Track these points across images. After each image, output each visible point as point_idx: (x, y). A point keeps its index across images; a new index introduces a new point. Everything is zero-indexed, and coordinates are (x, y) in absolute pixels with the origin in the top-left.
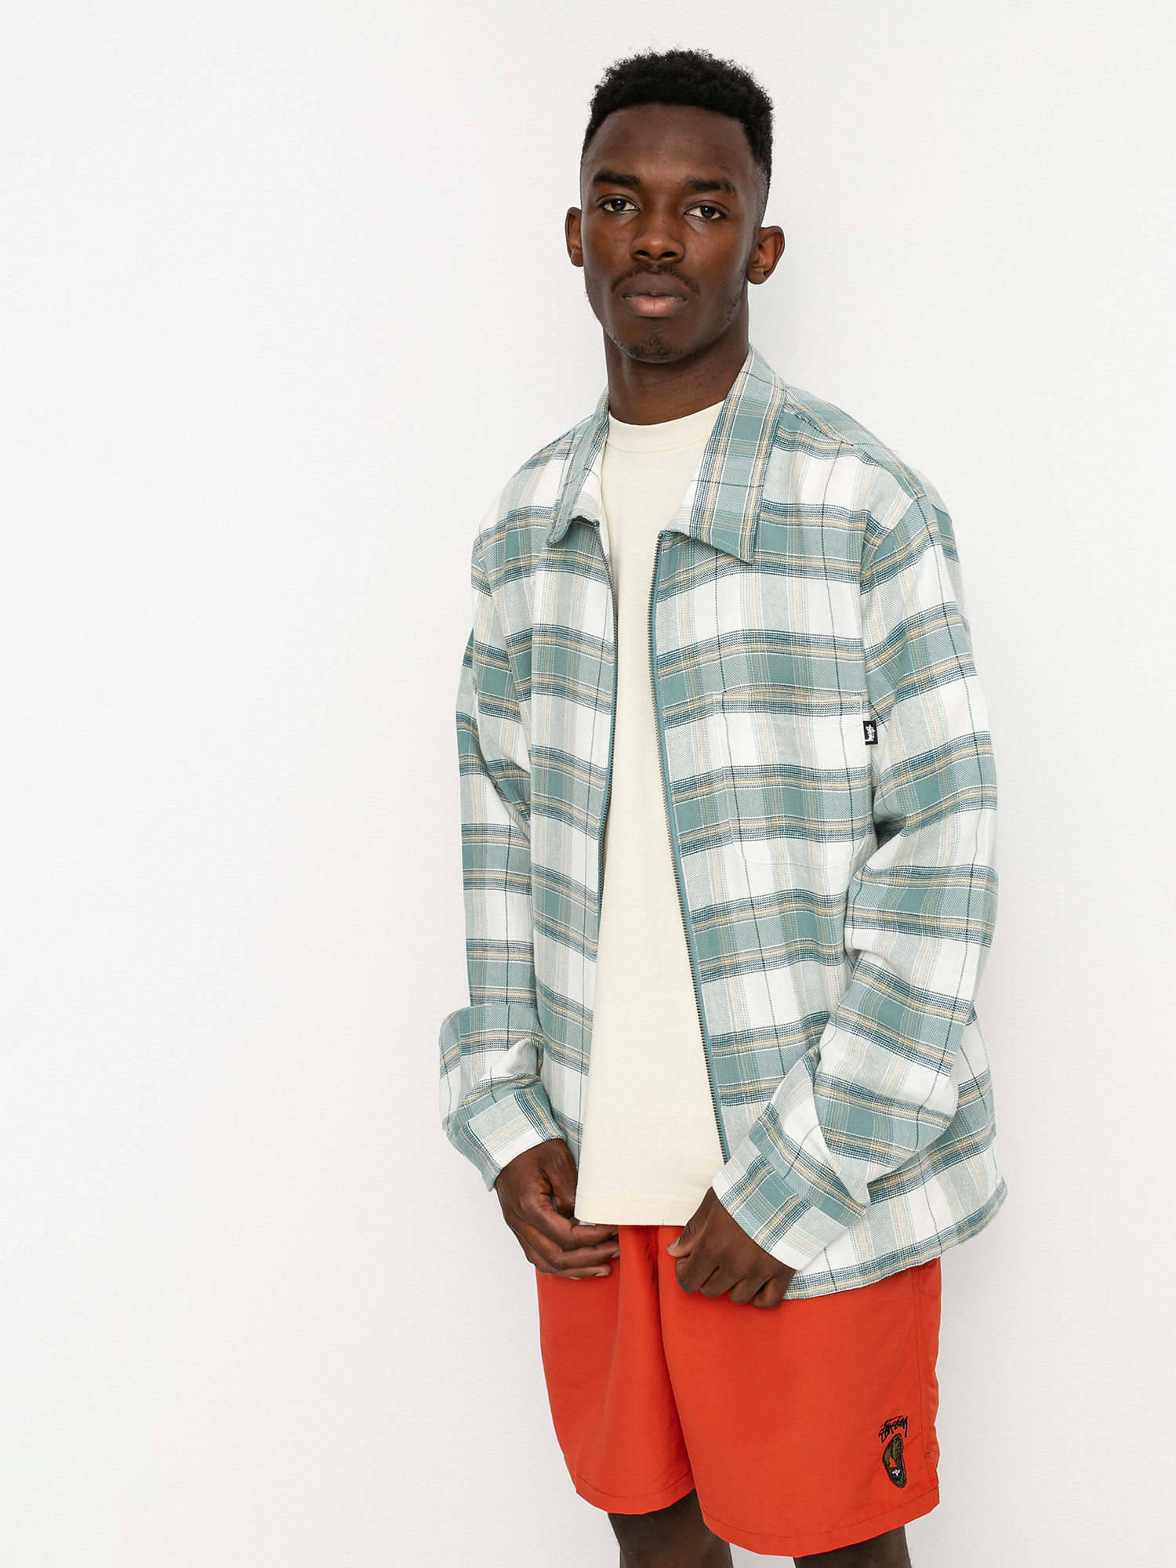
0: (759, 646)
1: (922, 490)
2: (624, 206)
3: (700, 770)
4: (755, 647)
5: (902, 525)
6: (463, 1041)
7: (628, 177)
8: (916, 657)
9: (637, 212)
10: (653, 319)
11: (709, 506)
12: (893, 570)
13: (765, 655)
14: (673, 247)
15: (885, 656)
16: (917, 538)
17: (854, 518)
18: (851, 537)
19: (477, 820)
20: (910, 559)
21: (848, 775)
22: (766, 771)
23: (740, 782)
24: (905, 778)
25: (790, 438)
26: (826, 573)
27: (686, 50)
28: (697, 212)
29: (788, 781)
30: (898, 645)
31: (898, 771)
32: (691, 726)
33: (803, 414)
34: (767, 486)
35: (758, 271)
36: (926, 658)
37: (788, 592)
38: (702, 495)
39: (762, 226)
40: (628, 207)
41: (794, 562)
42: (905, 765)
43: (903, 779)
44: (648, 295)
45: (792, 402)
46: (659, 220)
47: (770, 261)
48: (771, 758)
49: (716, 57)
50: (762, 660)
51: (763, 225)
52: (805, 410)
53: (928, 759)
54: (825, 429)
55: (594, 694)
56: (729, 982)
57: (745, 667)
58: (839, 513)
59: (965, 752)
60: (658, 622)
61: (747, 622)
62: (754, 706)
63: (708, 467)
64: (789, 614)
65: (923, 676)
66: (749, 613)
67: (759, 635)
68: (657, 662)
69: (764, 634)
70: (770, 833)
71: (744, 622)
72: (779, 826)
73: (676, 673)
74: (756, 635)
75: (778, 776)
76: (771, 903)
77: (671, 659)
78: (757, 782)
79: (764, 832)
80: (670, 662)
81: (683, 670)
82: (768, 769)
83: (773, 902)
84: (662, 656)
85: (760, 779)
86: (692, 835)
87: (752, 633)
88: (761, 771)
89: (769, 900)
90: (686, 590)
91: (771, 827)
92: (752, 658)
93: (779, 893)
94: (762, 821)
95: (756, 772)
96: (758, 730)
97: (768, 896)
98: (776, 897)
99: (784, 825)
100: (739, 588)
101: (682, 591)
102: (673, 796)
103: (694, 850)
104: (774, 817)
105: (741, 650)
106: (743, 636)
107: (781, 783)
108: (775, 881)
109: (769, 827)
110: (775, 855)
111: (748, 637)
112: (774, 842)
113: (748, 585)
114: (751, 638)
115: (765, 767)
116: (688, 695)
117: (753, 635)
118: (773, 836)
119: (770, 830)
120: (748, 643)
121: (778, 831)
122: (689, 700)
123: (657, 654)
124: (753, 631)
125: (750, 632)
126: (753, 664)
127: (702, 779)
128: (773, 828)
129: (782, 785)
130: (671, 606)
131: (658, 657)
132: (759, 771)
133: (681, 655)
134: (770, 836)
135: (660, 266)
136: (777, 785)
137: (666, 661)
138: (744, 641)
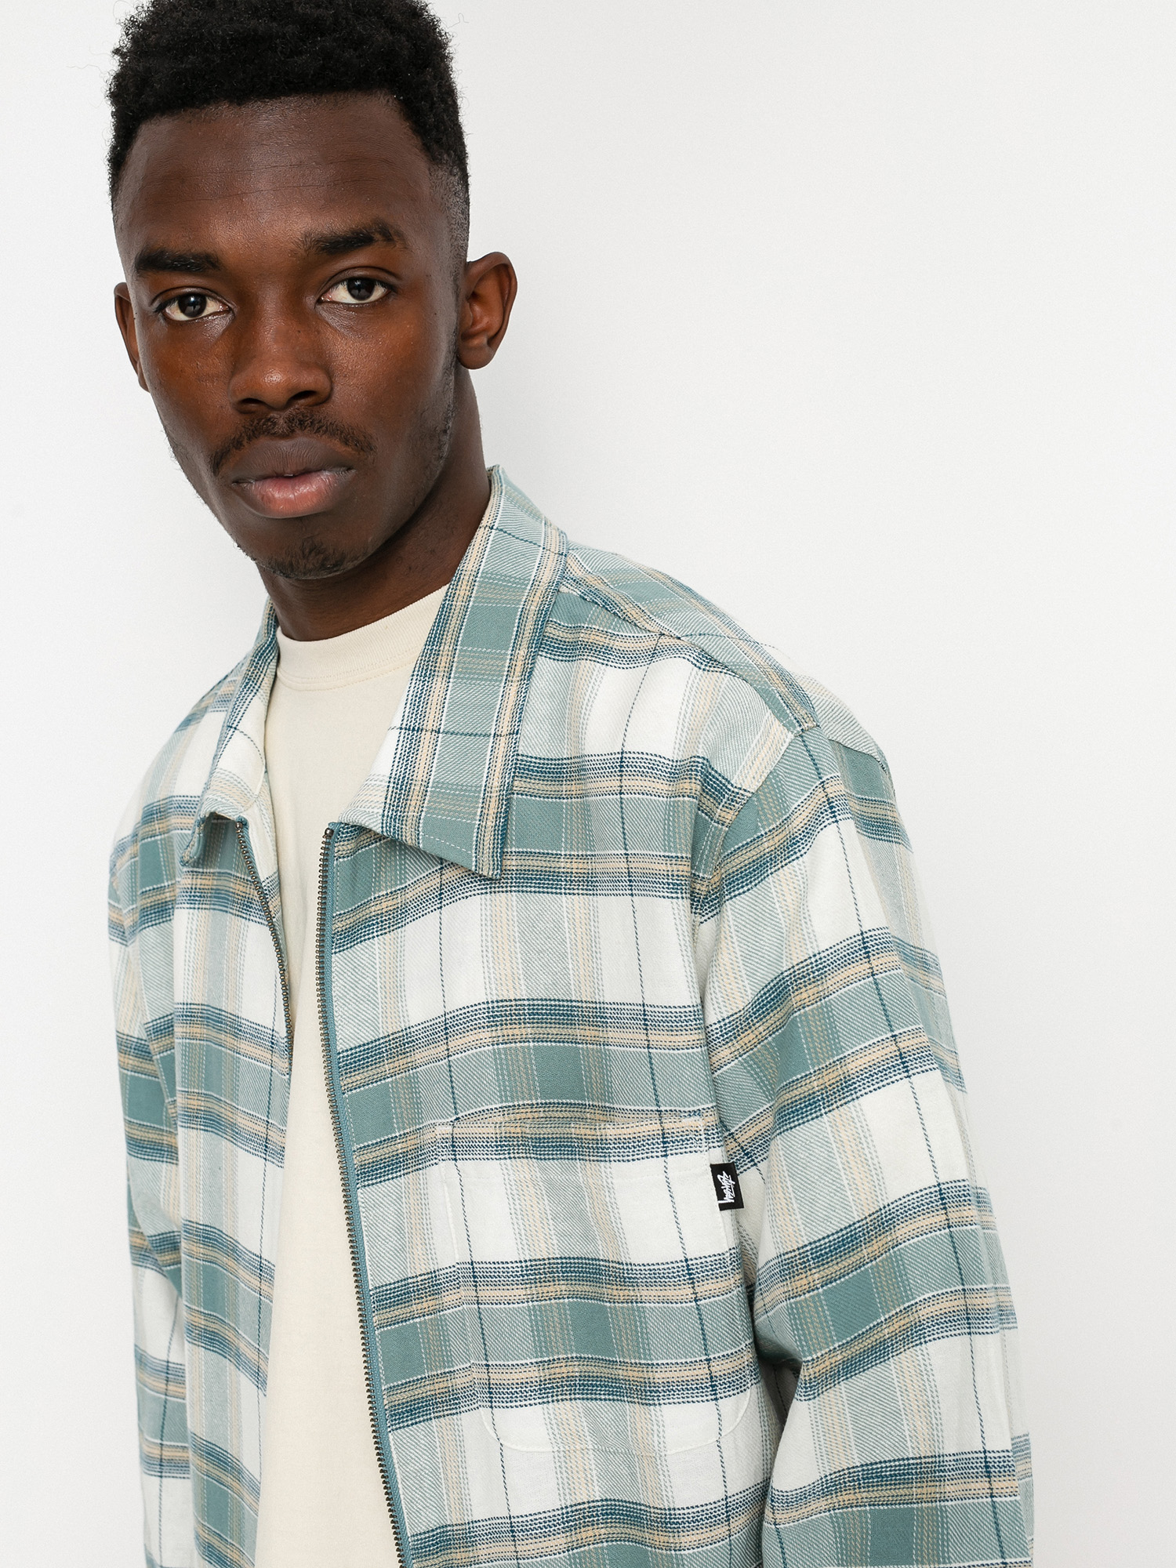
0: (516, 1032)
1: (812, 715)
2: (204, 305)
3: (417, 1267)
4: (510, 1032)
5: (772, 782)
8: (813, 1041)
9: (229, 318)
11: (420, 774)
12: (758, 870)
13: (529, 1048)
14: (309, 380)
15: (749, 1037)
16: (802, 808)
17: (677, 772)
18: (672, 810)
20: (791, 848)
21: (689, 1272)
22: (535, 1272)
23: (488, 1293)
24: (804, 1281)
25: (569, 637)
26: (632, 883)
28: (342, 294)
29: (580, 1288)
30: (773, 1018)
31: (790, 1266)
32: (403, 1182)
33: (596, 593)
34: (527, 728)
35: (476, 346)
36: (832, 1041)
37: (566, 925)
38: (407, 756)
39: (468, 261)
40: (211, 307)
41: (576, 866)
42: (803, 1255)
43: (801, 1283)
44: (279, 477)
45: (579, 574)
46: (273, 330)
48: (543, 1245)
50: (524, 1057)
52: (601, 587)
53: (848, 1241)
54: (633, 613)
55: (261, 1129)
57: (493, 1071)
58: (650, 766)
59: (924, 1222)
60: (337, 989)
61: (493, 986)
62: (505, 1147)
63: (418, 703)
64: (570, 966)
65: (829, 1078)
66: (497, 969)
67: (515, 1010)
68: (339, 1063)
69: (526, 1008)
70: (548, 1393)
71: (487, 987)
72: (568, 1377)
73: (375, 1084)
74: (510, 1010)
75: (559, 1280)
76: (549, 1529)
77: (364, 1059)
78: (516, 1292)
79: (535, 1390)
80: (363, 1064)
81: (388, 1077)
82: (539, 1267)
83: (554, 1528)
84: (345, 1054)
85: (523, 1286)
86: (407, 1389)
87: (503, 1006)
88: (525, 1272)
89: (543, 1524)
90: (392, 928)
91: (550, 1379)
92: (505, 1055)
93: (569, 1509)
94: (530, 1369)
95: (516, 1273)
96: (515, 1192)
97: (542, 1516)
98: (559, 1517)
99: (577, 1374)
100: (479, 922)
101: (386, 931)
102: (374, 1314)
103: (411, 1419)
104: (554, 1360)
105: (486, 1041)
106: (487, 1014)
107: (565, 1293)
108: (561, 1485)
109: (545, 1380)
110: (558, 1436)
111: (496, 1015)
112: (556, 1409)
113: (494, 916)
114: (502, 1016)
115: (533, 1263)
116: (395, 1125)
117: (506, 1010)
118: (555, 1398)
119: (548, 1385)
120: (497, 1025)
121: (566, 1388)
122: (397, 1134)
123: (338, 1048)
124: (505, 1003)
125: (500, 1004)
126: (507, 1065)
127: (421, 1285)
128: (554, 1381)
129: (568, 1298)
130: (364, 958)
131: (339, 1053)
132: (520, 1273)
133: (384, 1050)
134: (547, 1397)
135: (290, 420)
136: (559, 1298)
137: (355, 1062)
138: (489, 1022)
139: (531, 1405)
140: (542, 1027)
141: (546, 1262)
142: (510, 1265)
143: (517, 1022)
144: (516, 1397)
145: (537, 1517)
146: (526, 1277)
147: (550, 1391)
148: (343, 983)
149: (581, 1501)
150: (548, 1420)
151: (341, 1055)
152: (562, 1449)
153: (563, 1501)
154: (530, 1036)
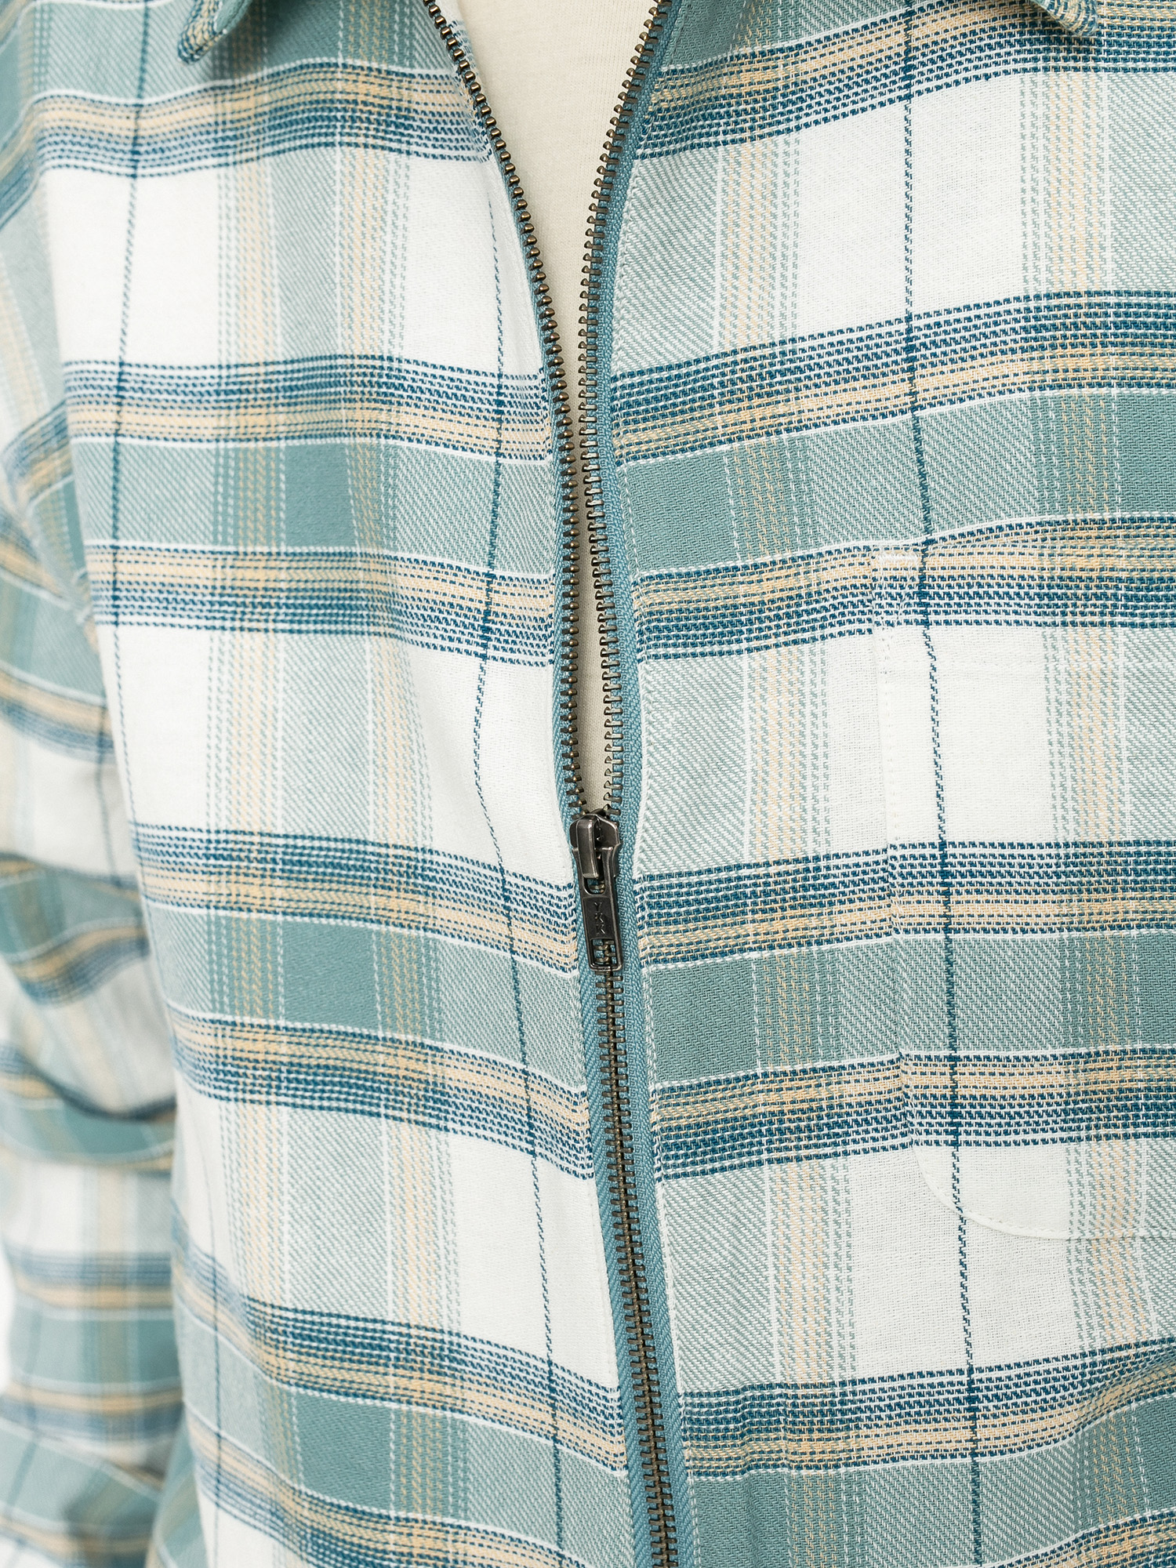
0: (1085, 363)
4: (1071, 363)
13: (1108, 399)
23: (976, 909)
48: (1103, 814)
50: (1096, 421)
57: (1025, 446)
60: (629, 238)
61: (1043, 264)
62: (1057, 599)
66: (1055, 226)
67: (1086, 315)
68: (613, 399)
69: (1111, 311)
70: (1081, 1120)
71: (1030, 264)
72: (1121, 1091)
73: (689, 454)
74: (1076, 315)
75: (1124, 890)
76: (1053, 1395)
77: (667, 397)
78: (1041, 909)
79: (1055, 1111)
80: (665, 407)
81: (721, 443)
82: (1091, 859)
83: (1062, 1393)
84: (628, 381)
85: (1055, 898)
86: (710, 1096)
87: (1059, 307)
88: (1063, 868)
89: (1043, 1385)
90: (758, 132)
91: (1086, 1093)
92: (1057, 411)
93: (1098, 1358)
94: (1050, 1069)
95: (1045, 869)
96: (1064, 698)
97: (1041, 1368)
98: (1077, 1372)
99: (1141, 1085)
100: (1018, 130)
101: (743, 135)
102: (640, 933)
103: (712, 1160)
104: (1097, 1054)
105: (1016, 380)
106: (1023, 323)
107: (1134, 916)
108: (1082, 1307)
109: (1077, 1094)
110: (1089, 1208)
111: (1044, 326)
112: (1094, 1155)
113: (1053, 118)
114: (1056, 329)
115: (1081, 850)
116: (736, 544)
117: (1066, 316)
118: (1093, 1132)
119: (1081, 1105)
120: (1043, 348)
121: (1115, 1113)
122: (739, 564)
123: (614, 367)
124: (1065, 301)
125: (1054, 302)
126: (1060, 432)
127: (776, 883)
128: (1094, 1097)
129: (1139, 927)
130: (693, 184)
131: (615, 379)
132: (1054, 868)
133: (715, 381)
134: (1079, 1128)
136: (1120, 927)
137: (647, 402)
138: (1026, 340)
139: (1044, 1141)
140: (1142, 355)
141: (1104, 850)
142: (1035, 852)
143: (1087, 341)
144: (1018, 1124)
145: (1031, 1369)
146: (1063, 879)
147: (1085, 1117)
148: (645, 229)
149: (1123, 1342)
150: (1075, 1176)
151: (619, 383)
152: (1088, 1235)
153: (1087, 1341)
154: (1113, 373)
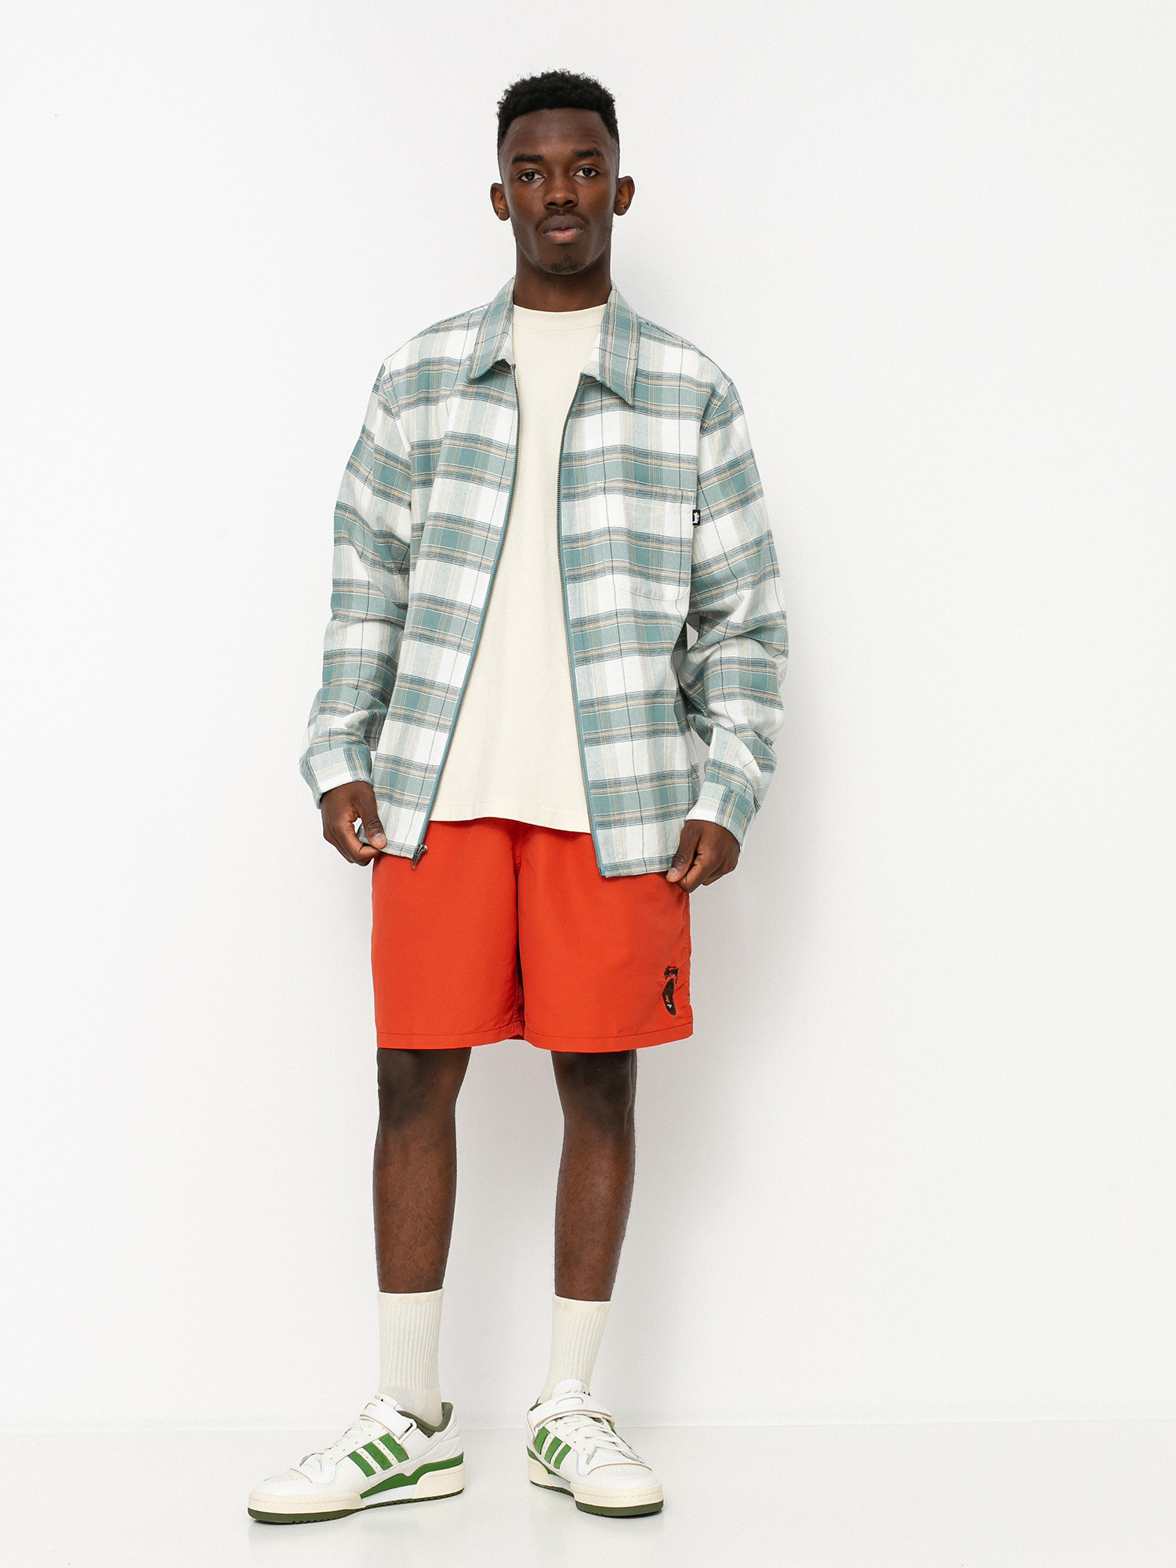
0: (629, 457)
2: (534, 176)
4: (626, 456)
6: (322, 705)
7: (535, 156)
9: (543, 180)
10: (565, 245)
11: (607, 365)
14: (571, 197)
17: (700, 385)
18: (699, 396)
19: (345, 577)
21: (677, 542)
26: (680, 416)
27: (551, 71)
28: (581, 173)
29: (640, 543)
35: (621, 208)
37: (649, 425)
38: (603, 357)
40: (536, 176)
44: (559, 229)
46: (559, 181)
47: (627, 200)
49: (573, 73)
50: (630, 465)
51: (619, 177)
55: (498, 480)
56: (594, 667)
57: (619, 468)
61: (623, 440)
62: (626, 491)
63: (604, 342)
64: (648, 439)
135: (564, 210)
